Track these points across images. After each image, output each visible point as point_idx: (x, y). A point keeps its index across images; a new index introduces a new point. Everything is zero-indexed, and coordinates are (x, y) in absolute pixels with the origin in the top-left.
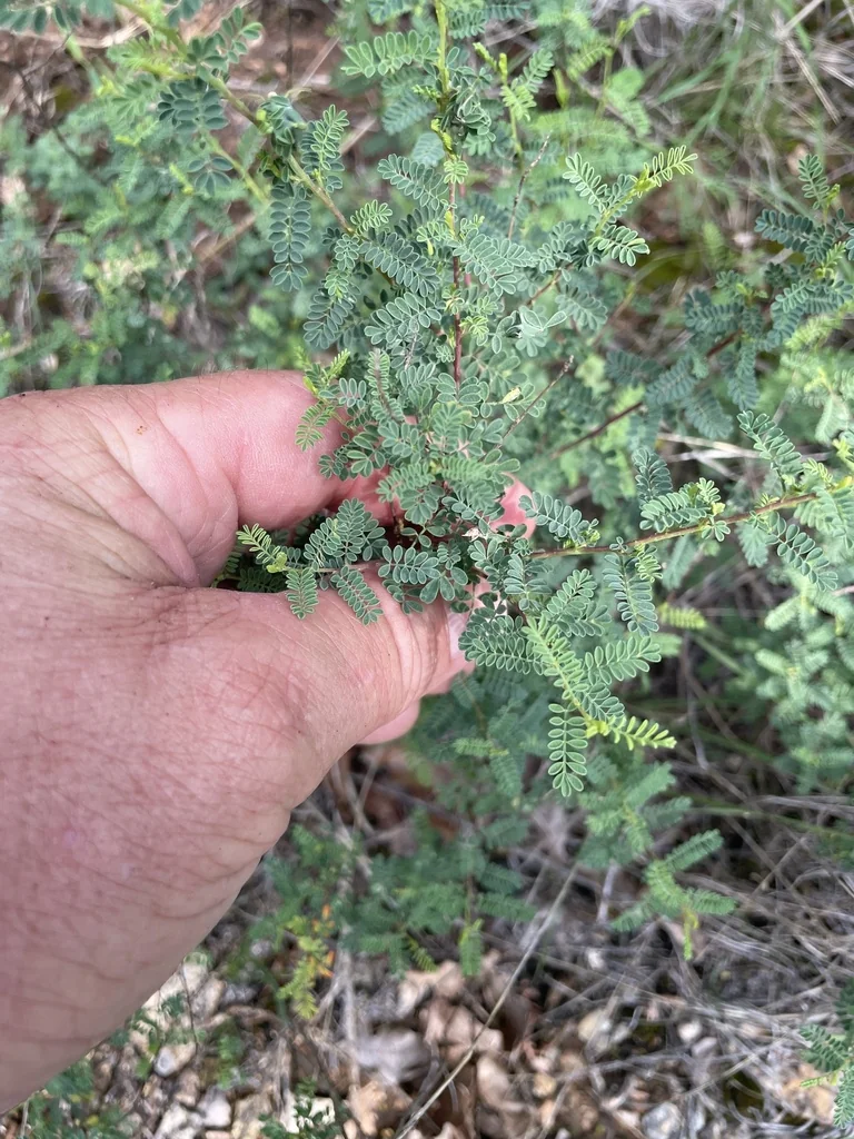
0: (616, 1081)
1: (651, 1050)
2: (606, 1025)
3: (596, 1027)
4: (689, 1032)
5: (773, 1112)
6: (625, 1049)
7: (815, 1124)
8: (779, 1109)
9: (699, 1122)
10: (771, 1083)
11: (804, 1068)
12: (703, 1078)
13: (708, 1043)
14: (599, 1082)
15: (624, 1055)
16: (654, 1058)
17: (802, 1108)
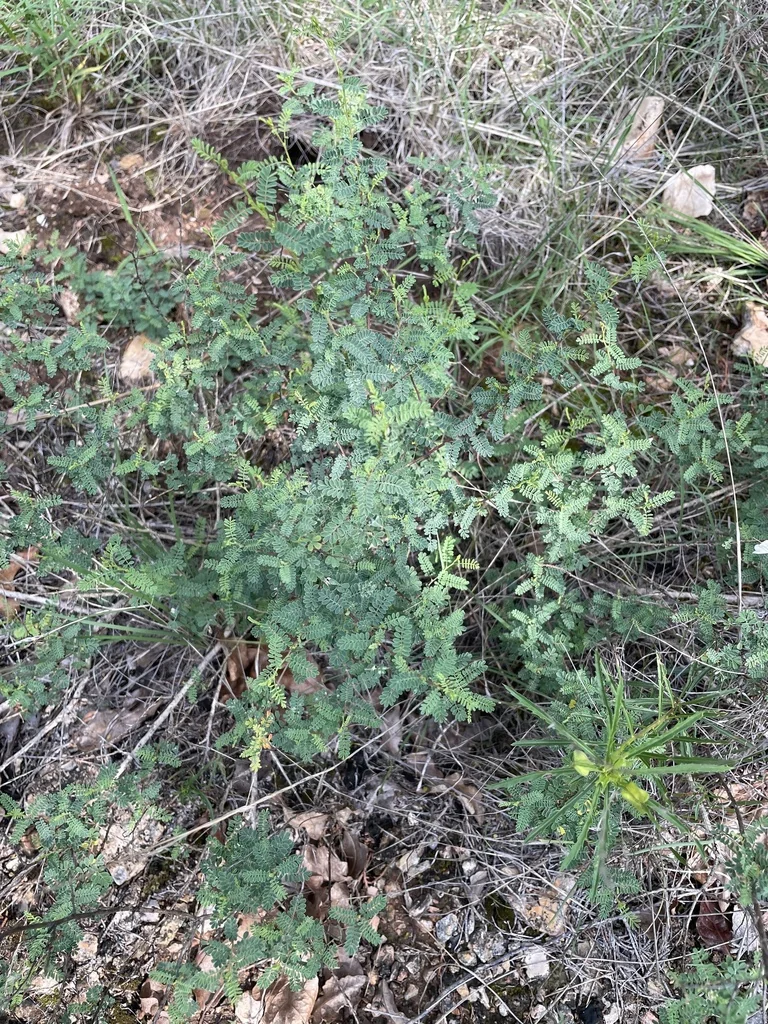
0: (419, 898)
1: (443, 877)
2: (416, 861)
3: (410, 863)
4: (468, 867)
5: (520, 926)
6: (427, 876)
7: (547, 935)
8: (524, 925)
9: (471, 927)
10: (519, 906)
11: (542, 900)
12: (476, 900)
13: (481, 874)
14: (409, 900)
15: (426, 881)
16: (445, 883)
17: (539, 926)
